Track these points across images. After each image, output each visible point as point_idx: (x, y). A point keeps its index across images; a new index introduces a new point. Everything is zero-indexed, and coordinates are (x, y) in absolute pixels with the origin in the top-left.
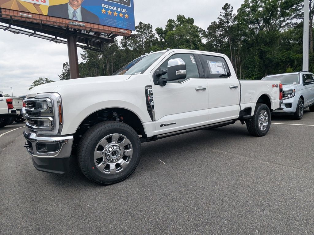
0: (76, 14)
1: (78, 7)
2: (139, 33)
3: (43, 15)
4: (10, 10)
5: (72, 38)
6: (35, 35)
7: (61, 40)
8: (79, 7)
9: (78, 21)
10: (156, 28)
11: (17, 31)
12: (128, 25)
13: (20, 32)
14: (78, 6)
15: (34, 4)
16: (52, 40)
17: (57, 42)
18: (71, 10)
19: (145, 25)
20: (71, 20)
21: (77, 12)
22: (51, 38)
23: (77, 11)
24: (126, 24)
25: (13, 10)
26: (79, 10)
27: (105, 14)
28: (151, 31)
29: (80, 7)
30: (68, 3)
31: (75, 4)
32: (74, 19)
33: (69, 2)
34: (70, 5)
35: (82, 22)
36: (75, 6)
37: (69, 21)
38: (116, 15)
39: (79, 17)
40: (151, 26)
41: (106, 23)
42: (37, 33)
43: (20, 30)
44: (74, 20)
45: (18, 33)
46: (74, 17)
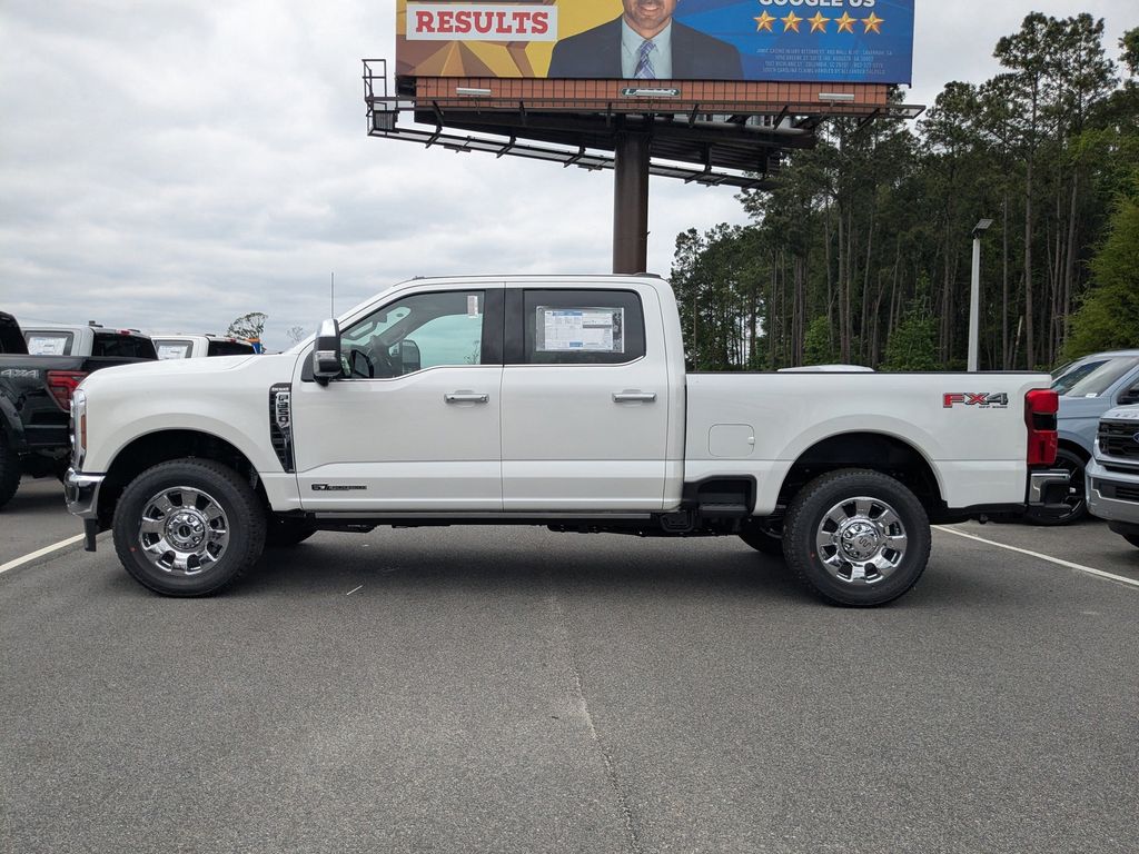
0: (652, 55)
1: (659, 29)
2: (1020, 71)
3: (533, 79)
4: (438, 78)
5: (634, 146)
6: (513, 150)
7: (601, 158)
8: (664, 24)
9: (655, 80)
10: (1128, 34)
11: (463, 143)
12: (875, 61)
13: (471, 144)
14: (661, 23)
15: (510, 45)
16: (573, 159)
17: (591, 167)
18: (632, 41)
19: (1056, 28)
20: (628, 80)
21: (653, 46)
22: (568, 154)
23: (654, 43)
24: (864, 59)
25: (448, 78)
26: (662, 40)
27: (771, 34)
28: (1096, 51)
29: (670, 25)
30: (620, 18)
31: (648, 18)
32: (642, 75)
33: (627, 12)
34: (631, 22)
35: (671, 80)
36: (647, 24)
37: (622, 85)
38: (821, 27)
39: (661, 65)
40: (1095, 22)
41: (770, 70)
42: (519, 141)
43: (469, 139)
44: (639, 80)
45: (468, 149)
46: (640, 66)
